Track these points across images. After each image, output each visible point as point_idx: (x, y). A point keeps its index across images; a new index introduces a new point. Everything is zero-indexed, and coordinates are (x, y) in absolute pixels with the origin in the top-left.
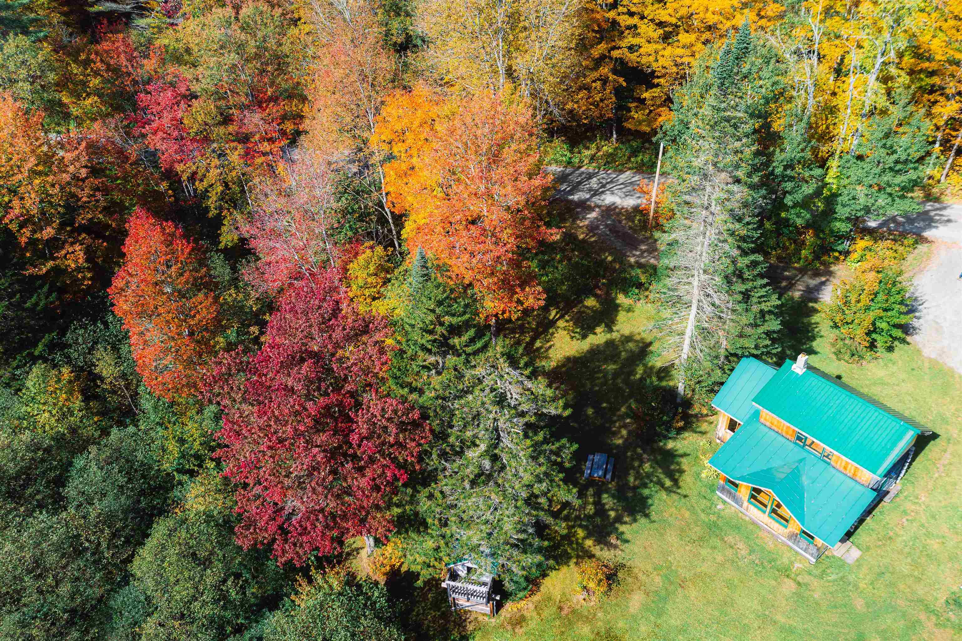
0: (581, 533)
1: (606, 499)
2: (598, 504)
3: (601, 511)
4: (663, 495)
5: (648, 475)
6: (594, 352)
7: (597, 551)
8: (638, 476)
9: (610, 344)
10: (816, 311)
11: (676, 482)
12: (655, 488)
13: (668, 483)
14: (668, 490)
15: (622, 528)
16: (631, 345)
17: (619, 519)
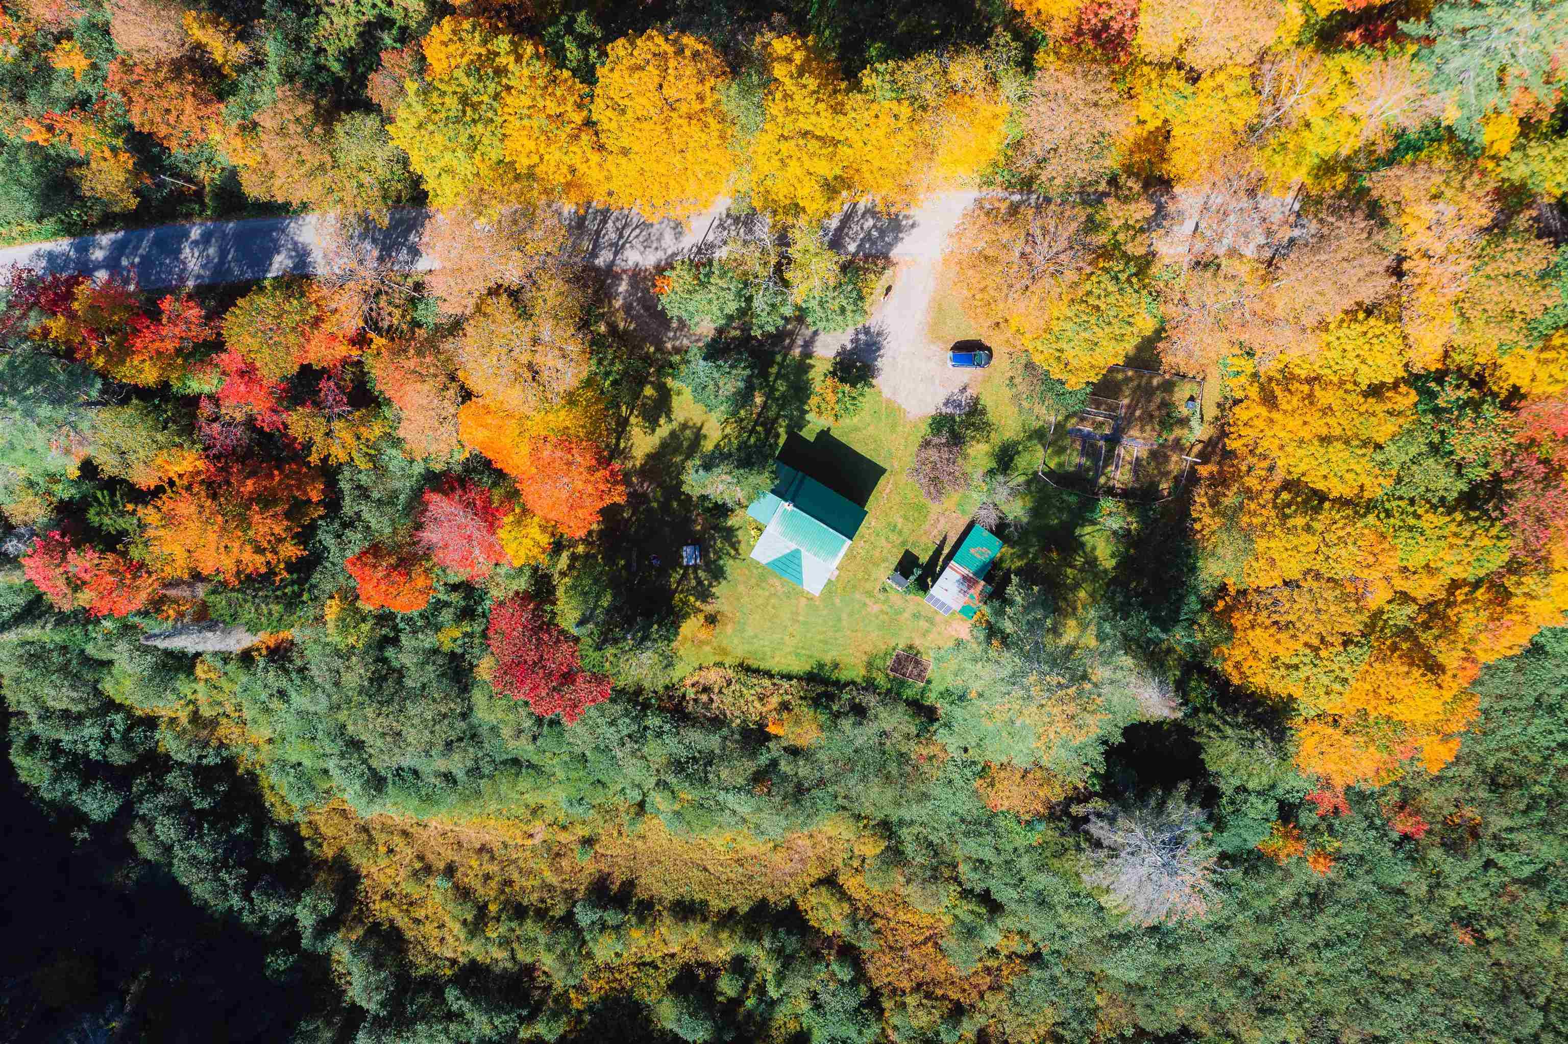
0: (692, 599)
1: (701, 574)
2: (697, 578)
3: (700, 583)
4: (731, 562)
5: (721, 549)
6: (664, 445)
7: (703, 607)
8: (716, 553)
9: (673, 434)
10: (812, 366)
11: (736, 550)
12: (726, 558)
13: (733, 552)
14: (734, 558)
15: (713, 590)
16: (688, 432)
17: (710, 585)
